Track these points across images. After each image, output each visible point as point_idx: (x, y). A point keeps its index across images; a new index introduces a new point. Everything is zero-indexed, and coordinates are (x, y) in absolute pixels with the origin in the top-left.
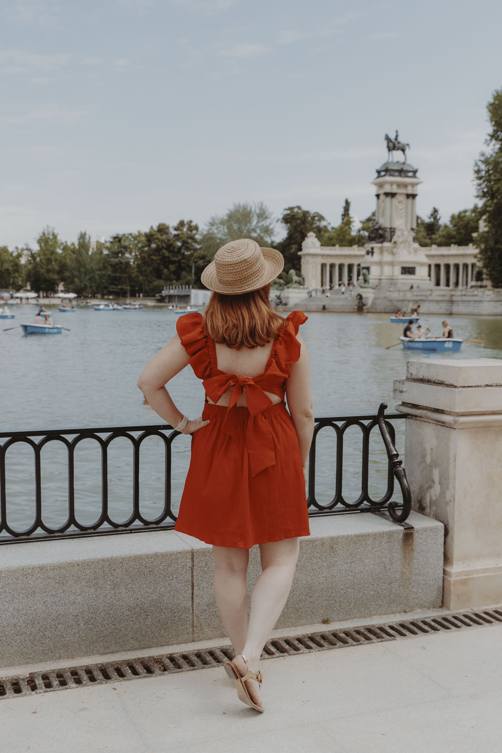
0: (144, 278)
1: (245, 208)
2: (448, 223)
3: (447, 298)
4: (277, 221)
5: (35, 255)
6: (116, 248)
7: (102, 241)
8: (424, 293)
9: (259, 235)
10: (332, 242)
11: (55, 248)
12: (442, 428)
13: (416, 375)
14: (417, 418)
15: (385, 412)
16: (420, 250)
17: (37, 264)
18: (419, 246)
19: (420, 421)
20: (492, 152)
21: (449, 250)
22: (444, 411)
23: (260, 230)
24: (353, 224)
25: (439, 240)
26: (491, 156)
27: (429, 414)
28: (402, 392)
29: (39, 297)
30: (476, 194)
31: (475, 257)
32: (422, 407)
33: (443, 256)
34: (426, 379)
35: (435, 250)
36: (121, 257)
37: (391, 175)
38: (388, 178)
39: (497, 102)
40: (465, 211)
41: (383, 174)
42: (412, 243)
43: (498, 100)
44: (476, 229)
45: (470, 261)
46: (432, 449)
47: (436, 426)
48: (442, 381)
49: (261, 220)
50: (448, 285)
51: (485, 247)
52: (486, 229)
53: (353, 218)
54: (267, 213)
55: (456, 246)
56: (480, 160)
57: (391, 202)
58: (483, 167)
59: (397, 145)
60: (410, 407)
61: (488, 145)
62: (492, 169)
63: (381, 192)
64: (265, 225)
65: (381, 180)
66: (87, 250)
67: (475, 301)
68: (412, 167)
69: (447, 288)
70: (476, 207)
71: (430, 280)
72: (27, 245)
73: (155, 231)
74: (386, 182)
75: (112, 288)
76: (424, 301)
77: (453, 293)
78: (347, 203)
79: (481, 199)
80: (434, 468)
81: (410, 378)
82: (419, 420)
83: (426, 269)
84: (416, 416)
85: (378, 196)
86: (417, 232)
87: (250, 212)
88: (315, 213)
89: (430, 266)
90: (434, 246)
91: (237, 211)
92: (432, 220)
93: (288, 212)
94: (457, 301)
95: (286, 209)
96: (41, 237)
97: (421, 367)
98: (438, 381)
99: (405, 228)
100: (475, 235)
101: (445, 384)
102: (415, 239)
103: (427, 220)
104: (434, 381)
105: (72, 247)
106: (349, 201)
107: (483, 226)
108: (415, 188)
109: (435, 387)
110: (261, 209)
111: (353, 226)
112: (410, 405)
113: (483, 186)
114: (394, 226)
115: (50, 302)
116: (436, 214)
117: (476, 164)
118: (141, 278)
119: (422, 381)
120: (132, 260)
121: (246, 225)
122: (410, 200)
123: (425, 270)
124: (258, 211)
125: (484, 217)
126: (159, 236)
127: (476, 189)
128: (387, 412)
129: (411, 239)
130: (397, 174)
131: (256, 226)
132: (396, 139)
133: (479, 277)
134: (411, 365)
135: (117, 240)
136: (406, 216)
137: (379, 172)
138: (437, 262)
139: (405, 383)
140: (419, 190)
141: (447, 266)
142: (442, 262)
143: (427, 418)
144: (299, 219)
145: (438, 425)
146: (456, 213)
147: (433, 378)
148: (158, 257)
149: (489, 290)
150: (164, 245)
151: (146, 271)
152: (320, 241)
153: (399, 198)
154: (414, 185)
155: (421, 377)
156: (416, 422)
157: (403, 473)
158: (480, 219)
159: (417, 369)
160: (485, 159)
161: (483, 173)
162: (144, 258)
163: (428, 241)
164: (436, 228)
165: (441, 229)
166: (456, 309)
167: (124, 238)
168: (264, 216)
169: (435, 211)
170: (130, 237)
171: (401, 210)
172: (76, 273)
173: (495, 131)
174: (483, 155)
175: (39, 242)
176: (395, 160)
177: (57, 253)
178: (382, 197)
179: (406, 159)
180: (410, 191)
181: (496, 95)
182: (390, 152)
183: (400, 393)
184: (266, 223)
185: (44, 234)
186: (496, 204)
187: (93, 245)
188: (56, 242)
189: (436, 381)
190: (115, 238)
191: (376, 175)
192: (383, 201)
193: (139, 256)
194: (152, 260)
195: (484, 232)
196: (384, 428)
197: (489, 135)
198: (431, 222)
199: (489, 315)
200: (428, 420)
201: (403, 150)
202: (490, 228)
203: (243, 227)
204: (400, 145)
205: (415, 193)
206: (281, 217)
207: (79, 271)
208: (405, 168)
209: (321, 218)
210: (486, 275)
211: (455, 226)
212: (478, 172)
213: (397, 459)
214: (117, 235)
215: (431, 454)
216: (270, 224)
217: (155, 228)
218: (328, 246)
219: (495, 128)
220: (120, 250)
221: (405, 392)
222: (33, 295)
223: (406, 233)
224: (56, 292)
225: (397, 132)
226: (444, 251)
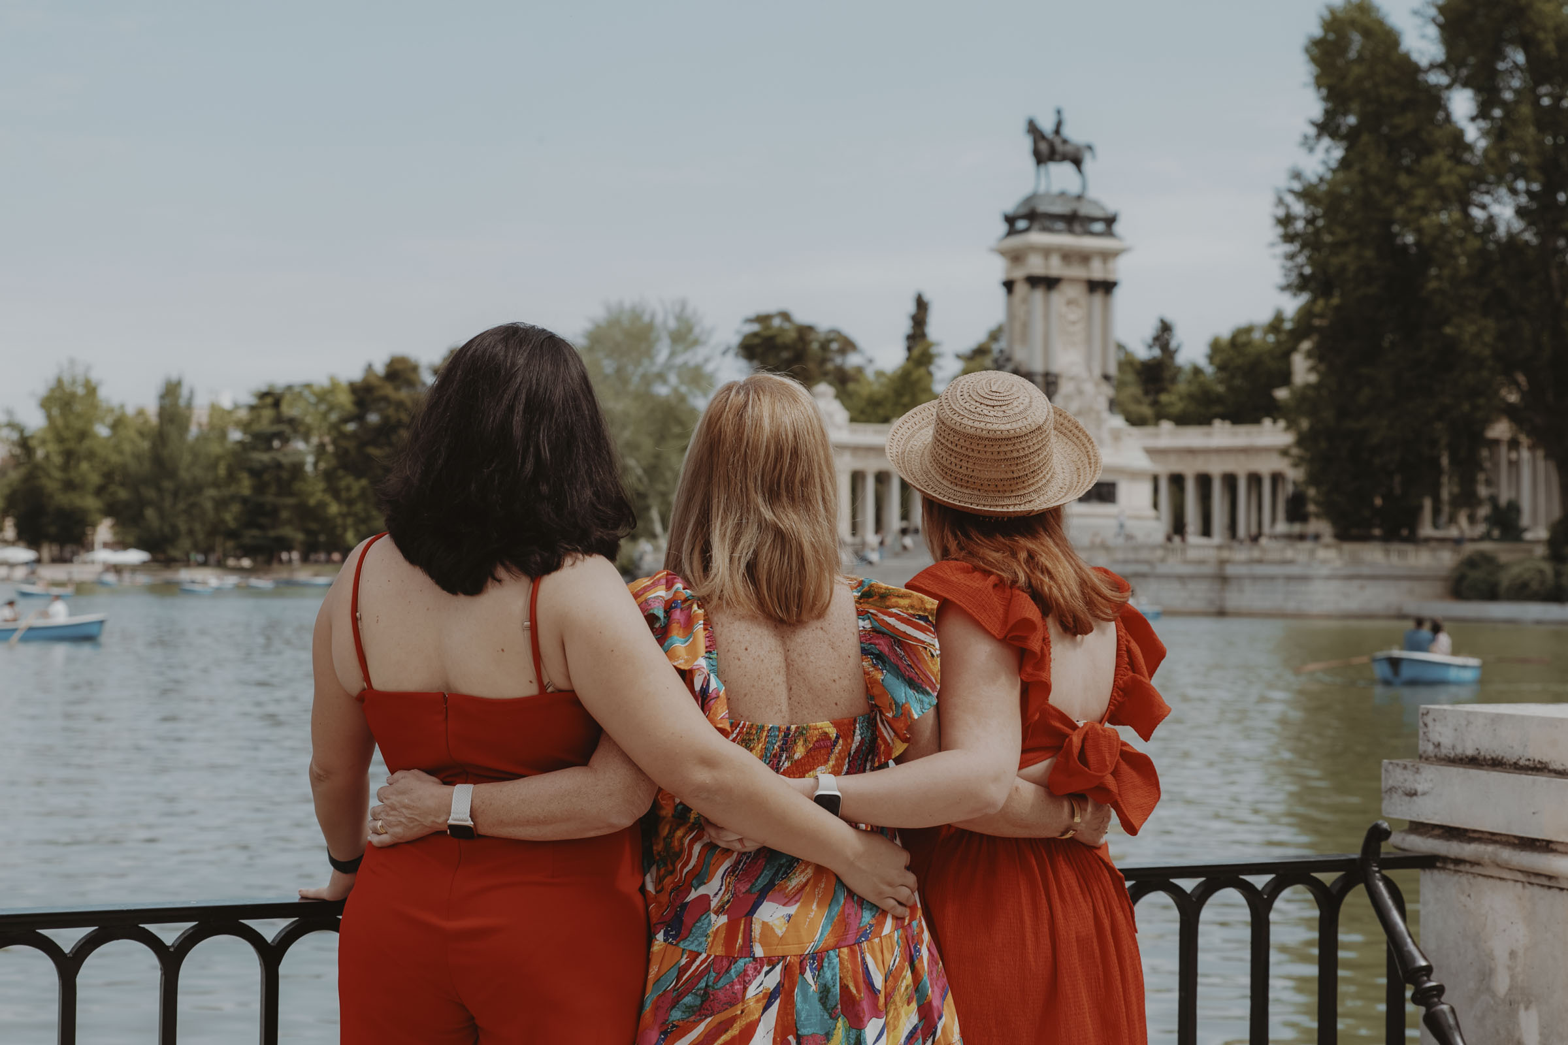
0: (345, 509)
1: (636, 315)
2: (1203, 362)
3: (1209, 569)
4: (724, 353)
5: (33, 443)
6: (265, 423)
7: (226, 403)
8: (1144, 555)
9: (675, 390)
10: (881, 412)
11: (90, 421)
12: (1545, 891)
13: (1454, 748)
14: (1461, 867)
15: (1383, 850)
16: (1130, 435)
17: (37, 467)
18: (1127, 423)
19: (1470, 876)
20: (1321, 170)
21: (1209, 435)
22: (1551, 846)
23: (679, 376)
24: (939, 361)
25: (1178, 407)
26: (1321, 179)
27: (1507, 854)
28: (1412, 794)
29: (38, 561)
30: (1282, 281)
31: (1284, 452)
32: (1476, 835)
33: (1191, 452)
34: (1488, 757)
35: (1168, 435)
36: (278, 450)
37: (1045, 229)
38: (1037, 238)
39: (1332, 37)
40: (1249, 330)
41: (1021, 224)
42: (1106, 414)
43: (1335, 32)
44: (1285, 378)
45: (1266, 466)
46: (1513, 954)
47: (1524, 887)
48: (1540, 762)
49: (679, 348)
50: (1206, 531)
51: (1312, 428)
52: (1313, 378)
53: (938, 344)
54: (697, 330)
55: (1227, 425)
56: (1291, 191)
57: (1047, 304)
58: (1298, 208)
59: (1060, 147)
60: (1439, 837)
61: (1311, 150)
62: (1323, 216)
63: (1019, 274)
64: (692, 363)
65: (1016, 241)
66: (184, 427)
67: (1289, 578)
68: (1102, 208)
69: (1204, 541)
70: (1279, 319)
71: (1158, 518)
72: (9, 412)
73: (377, 376)
74: (1033, 249)
75: (251, 535)
76: (1144, 576)
77: (1225, 554)
78: (922, 305)
79: (1295, 295)
80: (1522, 1006)
81: (1432, 755)
82: (1467, 873)
83: (1146, 489)
84: (1458, 861)
85: (1009, 285)
86: (1120, 385)
87: (650, 327)
88: (832, 331)
89: (1155, 479)
90: (1166, 426)
91: (614, 322)
92: (1157, 352)
93: (755, 328)
94: (1239, 578)
95: (750, 321)
96: (52, 390)
97: (1469, 723)
98: (1527, 763)
99: (1084, 374)
100: (1282, 394)
101: (1550, 771)
102: (1114, 405)
103: (1142, 353)
104: (1515, 763)
105: (140, 420)
106: (927, 297)
107: (1302, 370)
108: (1111, 264)
109: (1526, 779)
110: (679, 318)
111: (940, 368)
112: (1437, 832)
113: (1301, 259)
114: (1055, 368)
115: (70, 573)
116: (1166, 336)
117: (1280, 201)
118: (334, 509)
119: (1474, 762)
120: (310, 459)
121: (638, 363)
122: (1098, 298)
123: (1144, 491)
124: (672, 324)
125: (1306, 345)
126: (389, 390)
127: (1283, 267)
128: (1386, 848)
129: (1102, 404)
130: (1060, 225)
131: (668, 366)
132: (1057, 132)
133: (1296, 511)
134: (1434, 720)
135: (269, 400)
136: (1089, 340)
137: (1010, 220)
138: (1176, 467)
139: (1421, 770)
140: (1122, 270)
141: (1204, 481)
142: (1190, 469)
143: (1498, 866)
144: (786, 347)
145: (1530, 883)
146: (1225, 333)
147: (1511, 756)
148: (387, 450)
149: (1327, 546)
150: (404, 417)
151: (348, 489)
152: (848, 408)
153: (1070, 291)
154: (1107, 256)
155: (1470, 752)
156: (1456, 878)
157: (1451, 1021)
158: (1294, 349)
159: (1456, 730)
160: (1304, 187)
161: (1300, 225)
162: (346, 452)
163: (1147, 410)
164: (1167, 374)
165: (1182, 378)
166: (1234, 599)
167: (288, 397)
168: (691, 337)
169: (1166, 328)
170: (306, 393)
171: (1074, 323)
172: (150, 493)
173: (1329, 114)
174: (1297, 175)
175: (46, 404)
176: (1055, 188)
177: (95, 436)
178: (1021, 289)
179: (1084, 186)
180: (1097, 271)
181: (1327, 15)
182: (1043, 168)
183: (1407, 799)
184: (694, 357)
185: (59, 382)
186: (1338, 309)
187: (200, 415)
188: (94, 406)
189: (1522, 762)
190: (263, 396)
191: (1003, 228)
192: (1025, 301)
193: (330, 448)
194: (369, 458)
195: (1308, 386)
196: (1381, 893)
197: (1314, 124)
198: (1154, 358)
199: (1329, 617)
200: (1501, 872)
201: (1077, 162)
202: (1323, 376)
203: (630, 368)
204: (1068, 148)
205: (1111, 277)
206: (735, 340)
207: (160, 490)
208: (1085, 210)
209: (848, 346)
210: (1317, 503)
211: (1222, 368)
212: (1286, 221)
213: (1429, 980)
214: (271, 386)
215: (1509, 968)
216: (707, 360)
217: (380, 368)
218: (868, 421)
219: (1330, 105)
220: (275, 428)
221: (1424, 794)
222: (23, 554)
223: (1089, 388)
224: (89, 547)
225: (1059, 112)
226: (1193, 437)
